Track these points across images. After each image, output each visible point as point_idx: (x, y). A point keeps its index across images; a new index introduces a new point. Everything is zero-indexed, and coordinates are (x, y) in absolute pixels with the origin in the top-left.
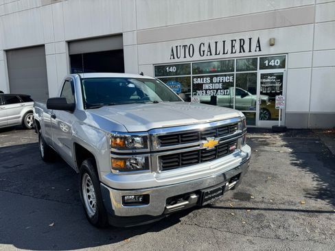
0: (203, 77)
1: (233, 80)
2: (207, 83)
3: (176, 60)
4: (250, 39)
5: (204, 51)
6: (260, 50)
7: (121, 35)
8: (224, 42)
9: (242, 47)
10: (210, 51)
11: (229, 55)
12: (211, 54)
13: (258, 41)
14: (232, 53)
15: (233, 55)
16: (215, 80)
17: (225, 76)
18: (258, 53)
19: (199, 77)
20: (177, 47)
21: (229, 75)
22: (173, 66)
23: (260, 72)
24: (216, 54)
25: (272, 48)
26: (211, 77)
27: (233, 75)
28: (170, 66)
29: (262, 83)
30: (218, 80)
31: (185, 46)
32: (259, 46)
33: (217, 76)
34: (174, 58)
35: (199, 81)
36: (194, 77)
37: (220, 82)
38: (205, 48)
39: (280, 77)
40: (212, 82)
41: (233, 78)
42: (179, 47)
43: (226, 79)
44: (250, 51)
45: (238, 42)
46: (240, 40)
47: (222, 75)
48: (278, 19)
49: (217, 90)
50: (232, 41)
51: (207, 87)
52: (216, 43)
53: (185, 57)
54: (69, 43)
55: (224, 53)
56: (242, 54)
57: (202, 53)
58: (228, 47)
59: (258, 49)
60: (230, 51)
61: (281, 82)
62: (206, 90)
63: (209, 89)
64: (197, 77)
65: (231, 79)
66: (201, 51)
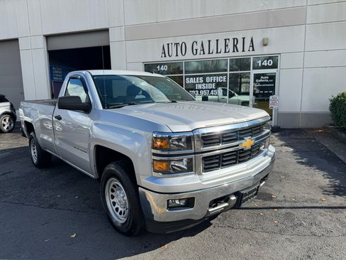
0: (196, 76)
1: (226, 80)
2: (200, 83)
3: (168, 58)
4: (244, 38)
5: (196, 50)
6: (253, 50)
7: (107, 30)
8: (217, 40)
9: (235, 46)
10: (203, 50)
11: (222, 54)
12: (204, 53)
13: (252, 41)
14: (225, 52)
15: (226, 55)
16: (208, 79)
17: (219, 75)
18: (252, 53)
19: (193, 77)
20: (168, 44)
21: (222, 75)
22: (164, 64)
23: (253, 72)
24: (209, 53)
25: (265, 48)
26: (204, 77)
27: (226, 75)
28: (161, 65)
30: (211, 79)
31: (177, 44)
32: (253, 46)
33: (210, 76)
34: (165, 56)
35: (192, 81)
36: (186, 77)
37: (213, 82)
38: (198, 47)
39: (272, 77)
40: (205, 82)
41: (227, 78)
42: (170, 45)
43: (219, 79)
44: (243, 51)
45: (232, 41)
46: (234, 39)
47: (215, 75)
48: (271, 19)
49: (210, 90)
50: (226, 40)
51: (200, 87)
53: (177, 55)
54: (47, 37)
55: (217, 53)
56: (236, 54)
57: (194, 52)
58: (221, 46)
59: (251, 49)
60: (223, 50)
61: (274, 83)
62: (199, 90)
63: (202, 89)
64: (190, 77)
65: (224, 79)
66: (194, 49)
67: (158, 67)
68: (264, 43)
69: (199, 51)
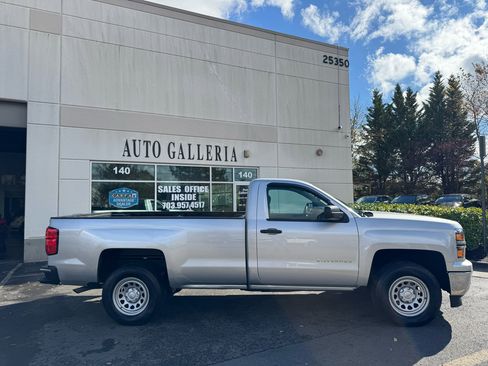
0: (171, 184)
1: (209, 191)
2: (177, 193)
3: (133, 158)
4: (226, 147)
5: (174, 153)
6: (236, 161)
7: (24, 104)
8: (199, 146)
9: (218, 154)
10: (182, 154)
11: (204, 162)
12: (183, 158)
13: (234, 151)
14: (208, 159)
15: (208, 162)
16: (187, 189)
17: (200, 185)
18: (234, 163)
19: (168, 185)
20: (134, 141)
21: (204, 185)
22: (125, 166)
23: (236, 183)
24: (190, 158)
25: (247, 160)
26: (183, 186)
28: (119, 166)
29: (238, 195)
30: (191, 189)
31: (147, 142)
32: (235, 157)
33: (189, 185)
34: (129, 155)
35: (166, 190)
36: (158, 184)
37: (192, 193)
38: (177, 149)
40: (183, 192)
41: (209, 188)
42: (137, 143)
43: (200, 189)
44: (226, 160)
45: (214, 148)
46: (216, 147)
47: (196, 184)
49: (190, 202)
50: (207, 146)
51: (177, 197)
52: (190, 145)
53: (147, 156)
55: (199, 159)
56: (219, 163)
57: (171, 155)
58: (203, 153)
60: (205, 158)
62: (176, 202)
63: (180, 201)
64: (163, 185)
65: (206, 189)
66: (171, 151)
67: (116, 169)
68: (246, 155)
69: (177, 155)
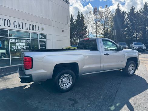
0: (15, 39)
4: (36, 26)
5: (16, 26)
8: (26, 24)
9: (33, 28)
10: (20, 26)
12: (20, 28)
13: (38, 27)
15: (30, 31)
18: (38, 32)
23: (39, 40)
24: (23, 28)
25: (43, 31)
26: (20, 40)
29: (40, 44)
30: (23, 41)
32: (39, 29)
33: (23, 39)
35: (13, 41)
36: (10, 39)
37: (24, 43)
38: (17, 24)
40: (20, 42)
41: (30, 41)
43: (27, 41)
44: (36, 31)
45: (31, 25)
47: (25, 39)
49: (23, 46)
50: (29, 24)
51: (18, 44)
52: (22, 23)
53: (5, 26)
55: (26, 29)
56: (33, 31)
58: (28, 27)
60: (28, 29)
61: (45, 44)
62: (18, 46)
63: (19, 46)
64: (12, 39)
65: (29, 41)
66: (15, 25)
68: (42, 29)
69: (17, 26)
